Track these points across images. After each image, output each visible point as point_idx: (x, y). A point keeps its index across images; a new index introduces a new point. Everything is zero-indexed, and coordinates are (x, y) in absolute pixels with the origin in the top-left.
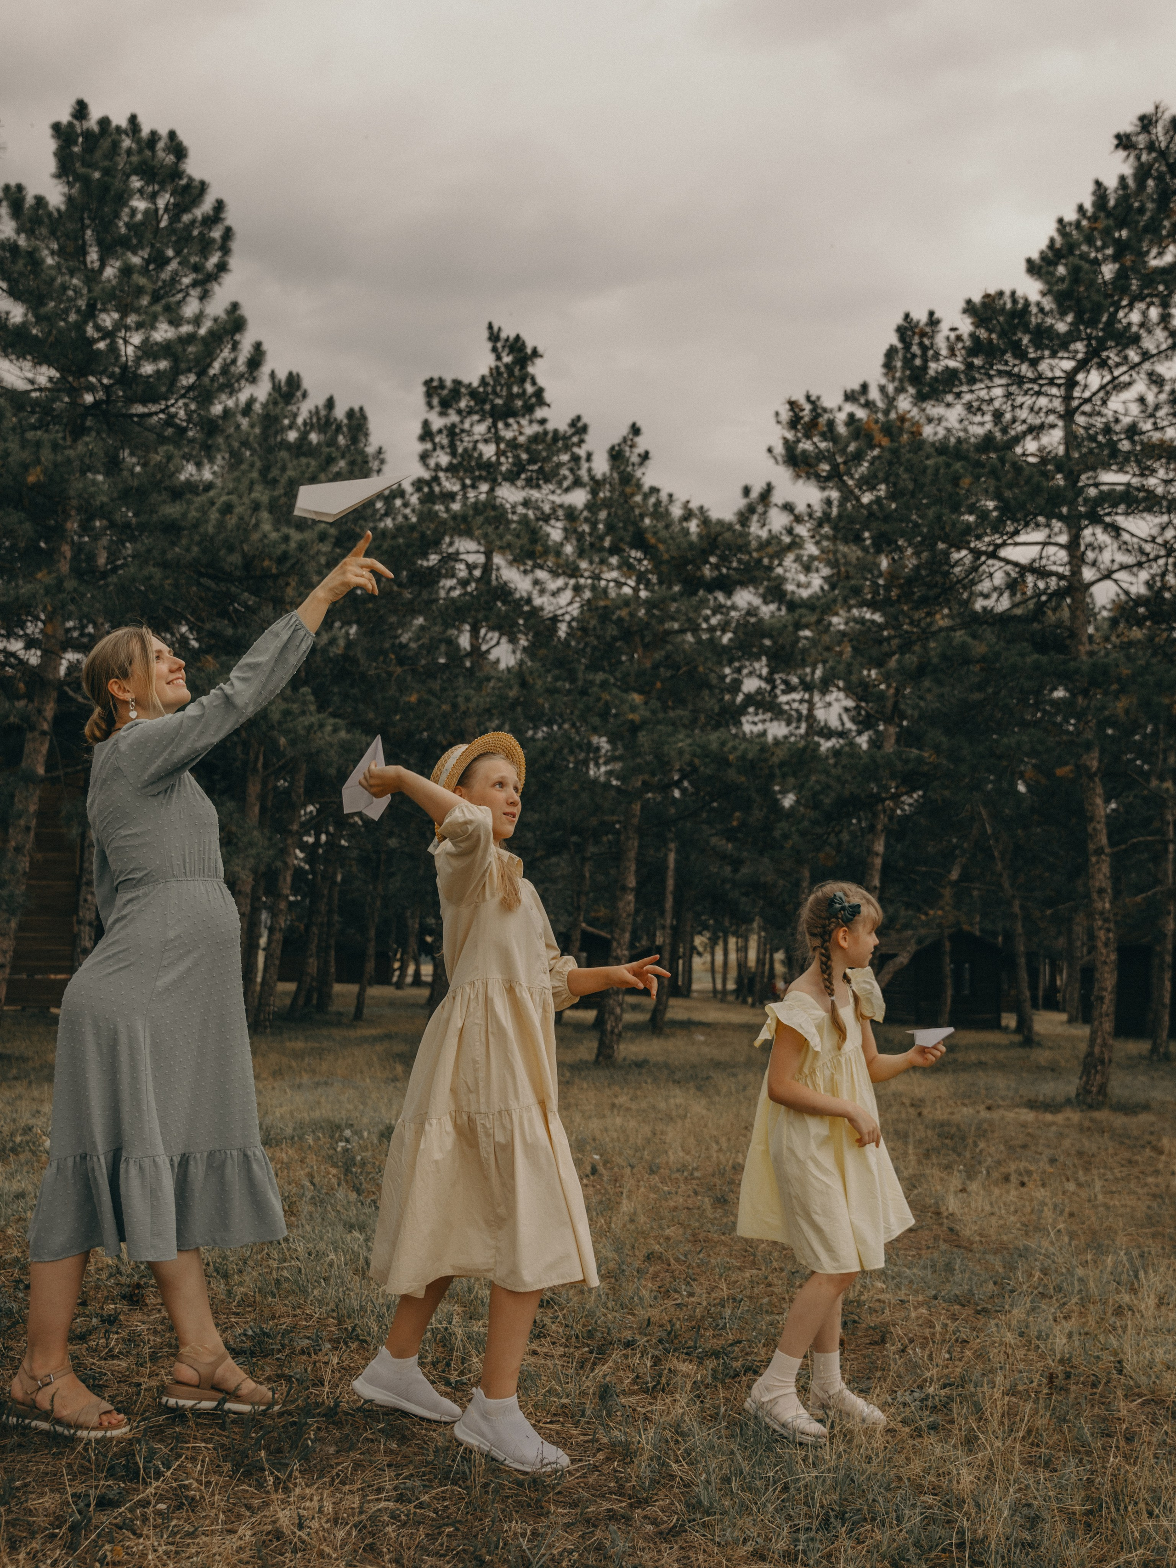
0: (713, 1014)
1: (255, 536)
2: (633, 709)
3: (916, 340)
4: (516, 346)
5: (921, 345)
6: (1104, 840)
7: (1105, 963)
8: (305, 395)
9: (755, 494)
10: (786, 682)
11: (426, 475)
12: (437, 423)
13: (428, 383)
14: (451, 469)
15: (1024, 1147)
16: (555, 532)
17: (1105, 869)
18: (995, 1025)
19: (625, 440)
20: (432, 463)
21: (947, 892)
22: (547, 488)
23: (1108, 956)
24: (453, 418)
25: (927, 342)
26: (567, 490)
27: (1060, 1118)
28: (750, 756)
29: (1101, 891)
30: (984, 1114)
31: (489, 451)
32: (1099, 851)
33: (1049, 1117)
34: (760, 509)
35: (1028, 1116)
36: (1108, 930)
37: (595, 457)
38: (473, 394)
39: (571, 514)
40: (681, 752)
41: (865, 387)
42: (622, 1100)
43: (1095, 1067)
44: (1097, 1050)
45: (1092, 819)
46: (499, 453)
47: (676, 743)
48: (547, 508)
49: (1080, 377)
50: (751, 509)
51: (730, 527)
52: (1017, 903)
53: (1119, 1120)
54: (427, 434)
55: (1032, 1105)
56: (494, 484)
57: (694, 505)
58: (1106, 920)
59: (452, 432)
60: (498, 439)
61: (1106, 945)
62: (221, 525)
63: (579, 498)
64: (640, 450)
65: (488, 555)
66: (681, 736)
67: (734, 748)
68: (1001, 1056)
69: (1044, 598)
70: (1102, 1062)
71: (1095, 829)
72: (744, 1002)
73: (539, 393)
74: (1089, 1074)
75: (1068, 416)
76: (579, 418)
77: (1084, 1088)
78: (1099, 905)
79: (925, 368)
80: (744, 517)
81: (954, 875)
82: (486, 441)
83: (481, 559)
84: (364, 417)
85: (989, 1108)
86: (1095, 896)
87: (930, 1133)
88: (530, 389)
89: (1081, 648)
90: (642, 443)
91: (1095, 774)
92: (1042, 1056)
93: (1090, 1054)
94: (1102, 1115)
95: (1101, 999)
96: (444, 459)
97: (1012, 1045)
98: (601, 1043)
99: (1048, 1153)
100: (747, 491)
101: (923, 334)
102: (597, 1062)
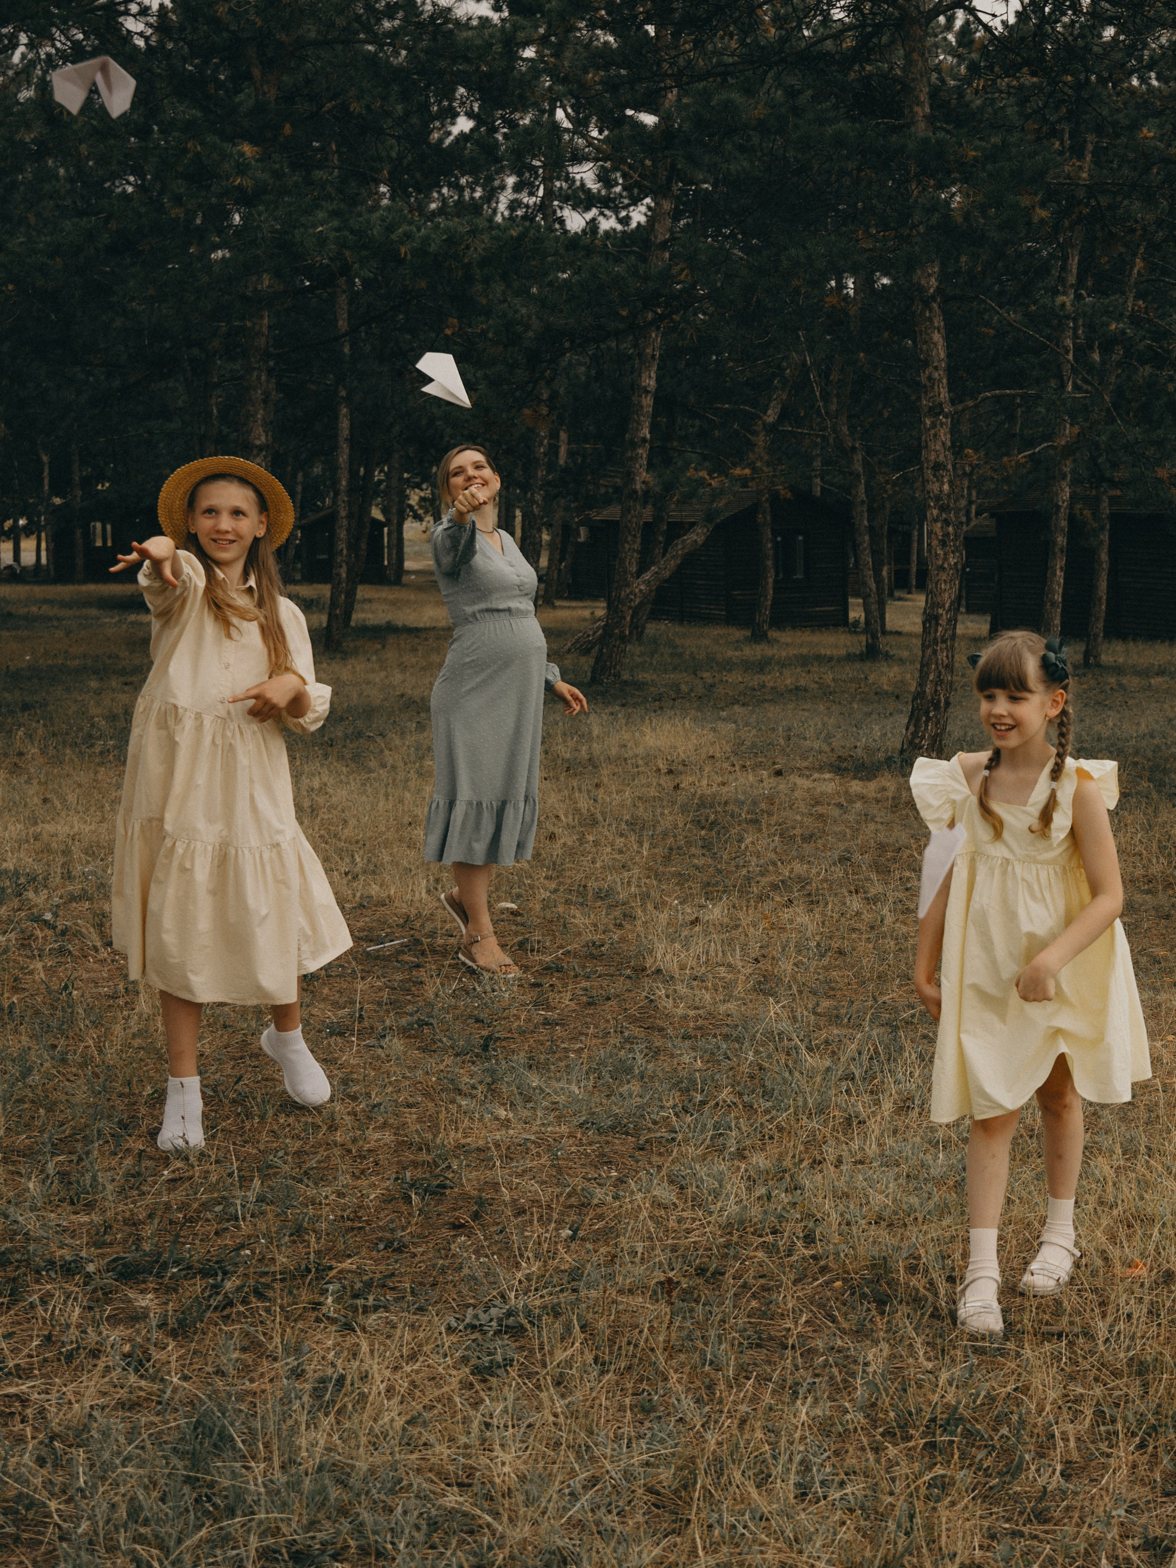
2: (242, 168)
6: (944, 394)
7: (942, 568)
15: (808, 838)
17: (944, 435)
18: (841, 619)
21: (761, 440)
23: (945, 559)
27: (871, 788)
28: (433, 248)
29: (938, 467)
32: (936, 410)
33: (856, 786)
35: (830, 785)
36: (947, 522)
40: (322, 240)
43: (927, 713)
44: (929, 689)
45: (926, 363)
47: (315, 226)
52: (858, 457)
55: (841, 766)
61: (943, 543)
66: (321, 215)
67: (408, 236)
69: (869, 29)
71: (930, 378)
74: (918, 720)
77: (911, 743)
81: (771, 416)
86: (929, 474)
89: (917, 109)
91: (933, 298)
93: (919, 695)
97: (855, 655)
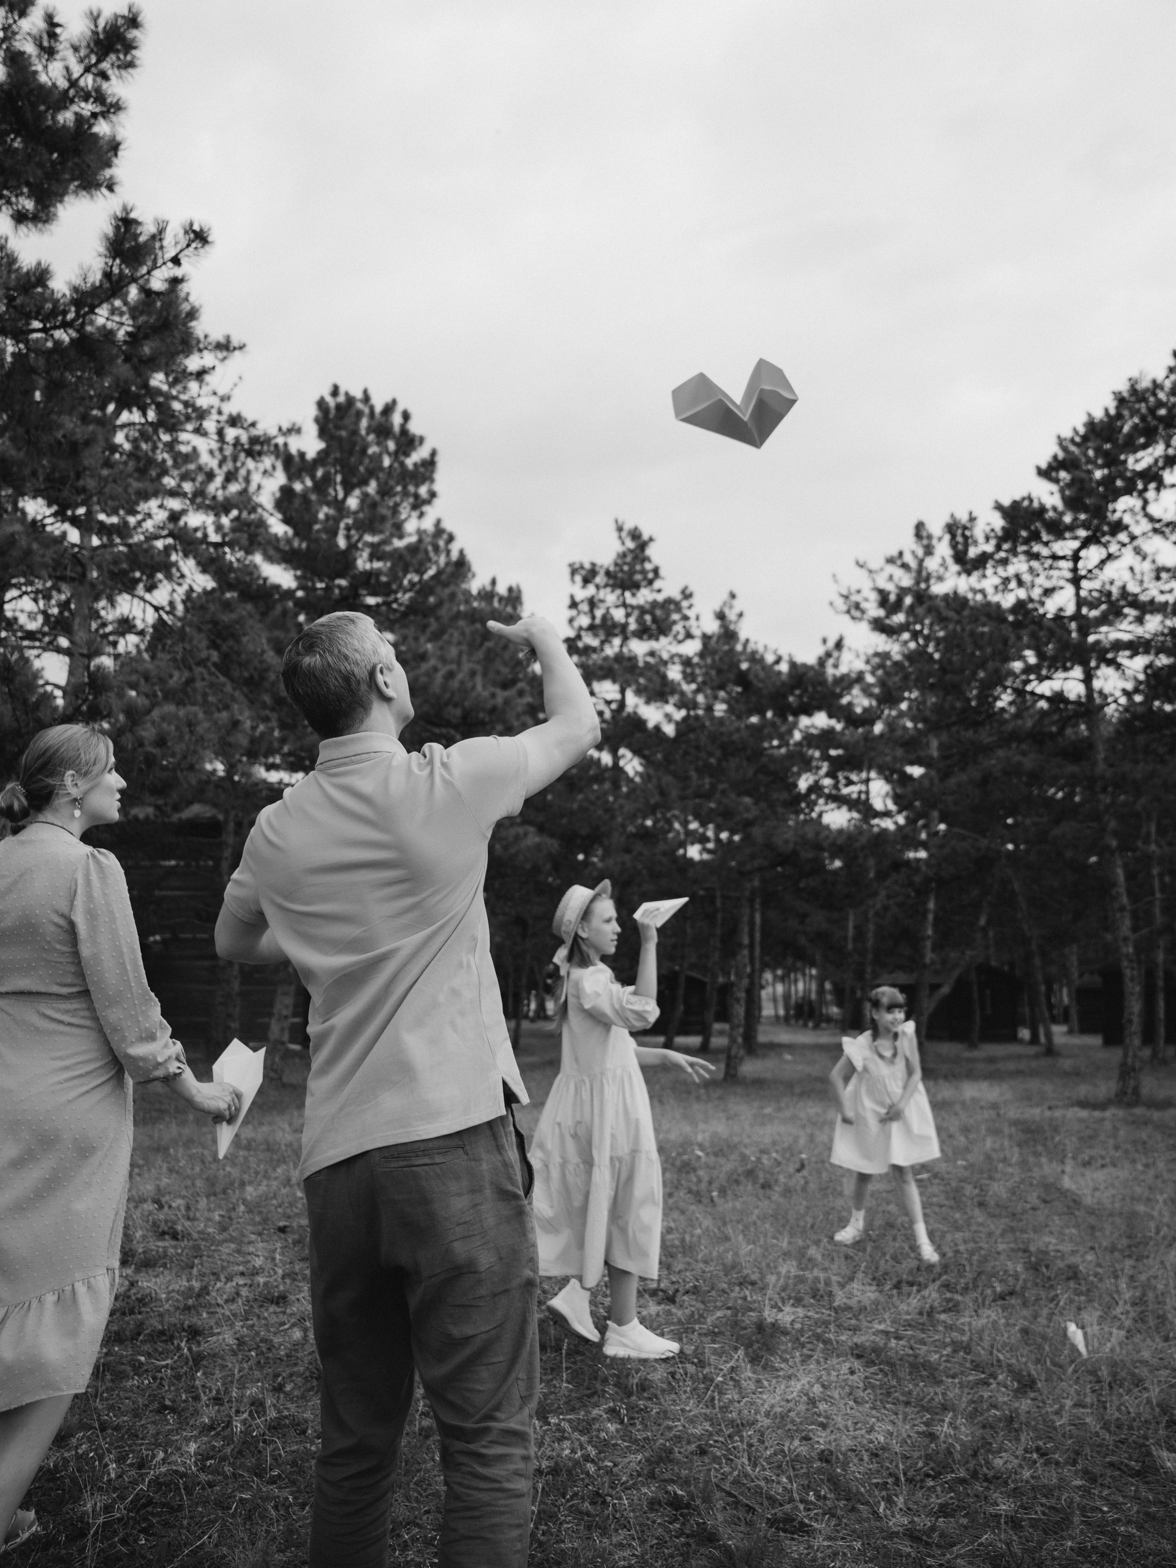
0: (784, 1036)
1: (474, 694)
2: (747, 810)
3: (959, 532)
4: (635, 535)
5: (964, 535)
6: (1126, 901)
8: (474, 576)
9: (831, 644)
10: (847, 778)
11: (572, 634)
12: (581, 594)
13: (570, 565)
14: (592, 628)
16: (674, 673)
17: (1128, 922)
18: (1013, 1038)
19: (725, 604)
20: (576, 624)
22: (663, 640)
24: (591, 590)
25: (967, 533)
26: (680, 642)
27: (1108, 1114)
29: (1126, 939)
30: (1048, 1113)
31: (619, 615)
32: (1122, 909)
33: (1097, 1114)
34: (835, 654)
35: (1084, 1114)
36: (1133, 969)
37: (702, 618)
38: (608, 573)
39: (687, 662)
41: (901, 554)
42: (768, 1110)
43: (1129, 1074)
44: (1130, 1060)
46: (628, 615)
48: (665, 656)
49: (1082, 553)
50: (828, 655)
51: (811, 668)
53: (1156, 1115)
54: (574, 605)
55: (1083, 1104)
56: (625, 639)
57: (781, 652)
58: (1131, 961)
59: (592, 603)
60: (624, 605)
62: (444, 687)
63: (691, 648)
64: (737, 610)
65: (623, 692)
68: (1034, 1064)
70: (1134, 1069)
71: (1117, 891)
72: (805, 1025)
73: (656, 571)
74: (1124, 1079)
75: (1076, 581)
76: (686, 588)
77: (1122, 1090)
78: (1124, 950)
79: (966, 551)
80: (822, 662)
81: (983, 921)
82: (617, 607)
83: (618, 696)
84: (519, 591)
85: (1050, 1108)
86: (1120, 942)
87: (1013, 1129)
88: (648, 566)
90: (738, 605)
92: (1066, 1064)
93: (1124, 1065)
94: (1138, 1111)
95: (1130, 1021)
96: (585, 621)
97: (1037, 1056)
98: (728, 1066)
99: (1111, 1142)
100: (825, 641)
101: (965, 528)
102: (725, 1079)
